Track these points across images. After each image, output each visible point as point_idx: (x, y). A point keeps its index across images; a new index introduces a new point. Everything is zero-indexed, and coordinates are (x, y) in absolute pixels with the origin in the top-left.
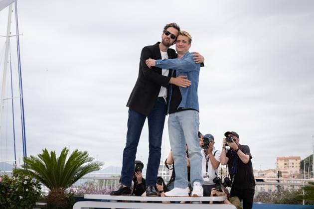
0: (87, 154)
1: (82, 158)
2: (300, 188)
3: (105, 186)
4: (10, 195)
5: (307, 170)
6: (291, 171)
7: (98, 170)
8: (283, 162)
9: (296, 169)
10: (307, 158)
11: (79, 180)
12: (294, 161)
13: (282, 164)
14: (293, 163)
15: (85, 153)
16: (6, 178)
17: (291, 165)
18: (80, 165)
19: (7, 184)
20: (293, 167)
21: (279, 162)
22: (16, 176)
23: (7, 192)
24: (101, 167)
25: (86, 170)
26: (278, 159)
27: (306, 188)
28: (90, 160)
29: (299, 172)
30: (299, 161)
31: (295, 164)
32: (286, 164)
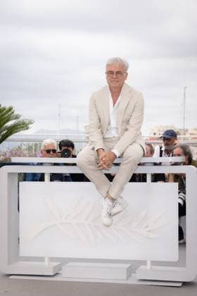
0: (12, 111)
1: (7, 115)
3: (36, 150)
7: (27, 129)
11: (4, 142)
15: (10, 109)
18: (4, 124)
24: (30, 126)
25: (12, 130)
28: (17, 117)
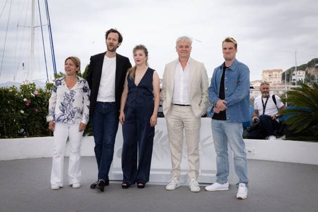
2: (284, 93)
4: (45, 105)
5: (288, 80)
6: (275, 82)
8: (268, 74)
9: (279, 79)
10: (288, 70)
12: (277, 73)
13: (267, 75)
14: (276, 75)
16: (41, 91)
17: (275, 76)
19: (42, 96)
20: (276, 78)
21: (264, 74)
22: (49, 89)
23: (42, 102)
26: (264, 71)
27: (289, 93)
29: (280, 82)
30: (281, 73)
31: (278, 75)
32: (270, 76)
